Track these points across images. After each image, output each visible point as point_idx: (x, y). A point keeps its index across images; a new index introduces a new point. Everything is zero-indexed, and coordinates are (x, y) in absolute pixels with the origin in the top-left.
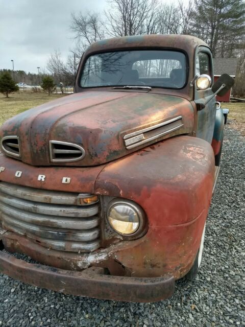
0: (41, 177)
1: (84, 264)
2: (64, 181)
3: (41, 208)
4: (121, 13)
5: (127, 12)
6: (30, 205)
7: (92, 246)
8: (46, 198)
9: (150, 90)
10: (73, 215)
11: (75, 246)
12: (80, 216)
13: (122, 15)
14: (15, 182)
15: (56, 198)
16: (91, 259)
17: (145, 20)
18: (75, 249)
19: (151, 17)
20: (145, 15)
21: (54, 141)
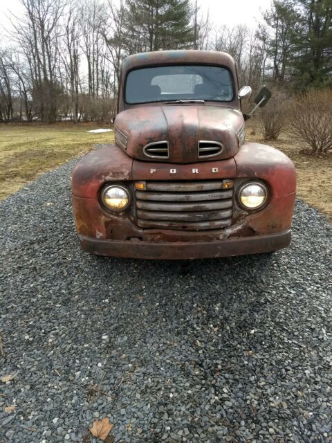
0: (195, 171)
1: (225, 236)
2: (214, 171)
3: (193, 197)
4: (24, 7)
5: (33, 6)
6: (182, 196)
7: (228, 222)
8: (199, 187)
9: (203, 103)
10: (218, 198)
11: (218, 223)
12: (224, 197)
13: (27, 11)
14: (170, 178)
15: (207, 186)
16: (229, 231)
17: (61, 18)
18: (217, 226)
19: (68, 14)
20: (60, 11)
21: (201, 141)
